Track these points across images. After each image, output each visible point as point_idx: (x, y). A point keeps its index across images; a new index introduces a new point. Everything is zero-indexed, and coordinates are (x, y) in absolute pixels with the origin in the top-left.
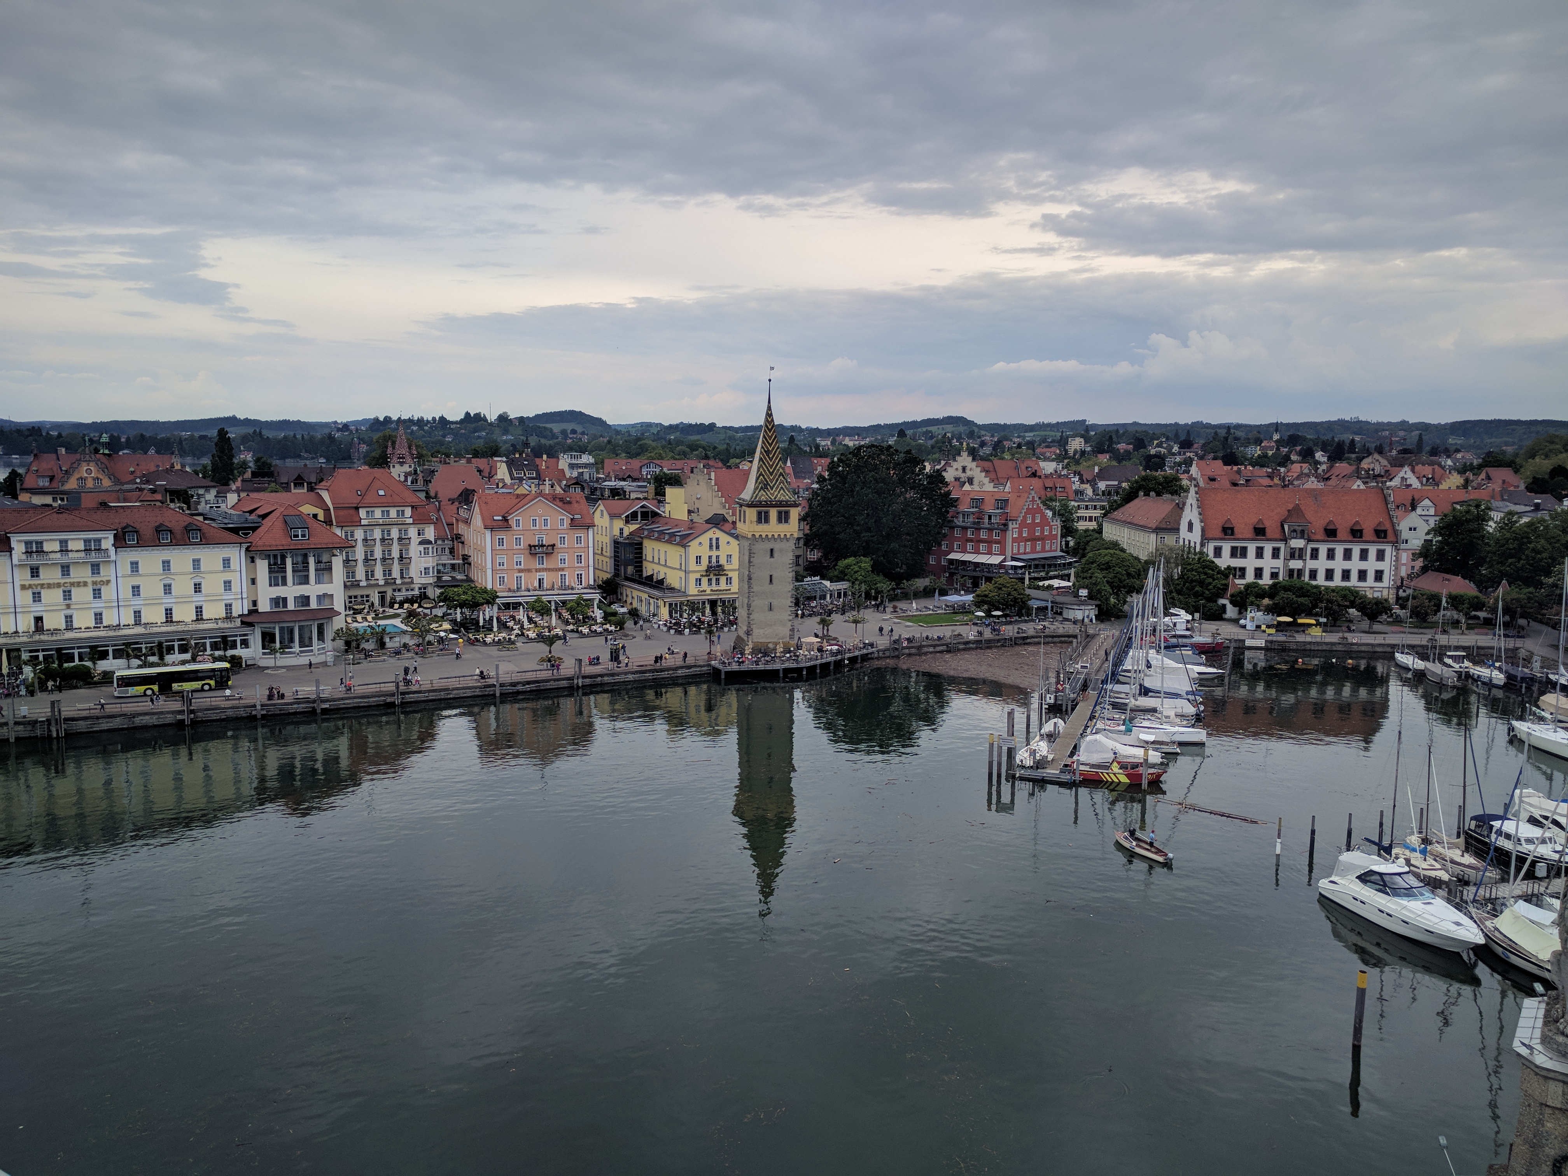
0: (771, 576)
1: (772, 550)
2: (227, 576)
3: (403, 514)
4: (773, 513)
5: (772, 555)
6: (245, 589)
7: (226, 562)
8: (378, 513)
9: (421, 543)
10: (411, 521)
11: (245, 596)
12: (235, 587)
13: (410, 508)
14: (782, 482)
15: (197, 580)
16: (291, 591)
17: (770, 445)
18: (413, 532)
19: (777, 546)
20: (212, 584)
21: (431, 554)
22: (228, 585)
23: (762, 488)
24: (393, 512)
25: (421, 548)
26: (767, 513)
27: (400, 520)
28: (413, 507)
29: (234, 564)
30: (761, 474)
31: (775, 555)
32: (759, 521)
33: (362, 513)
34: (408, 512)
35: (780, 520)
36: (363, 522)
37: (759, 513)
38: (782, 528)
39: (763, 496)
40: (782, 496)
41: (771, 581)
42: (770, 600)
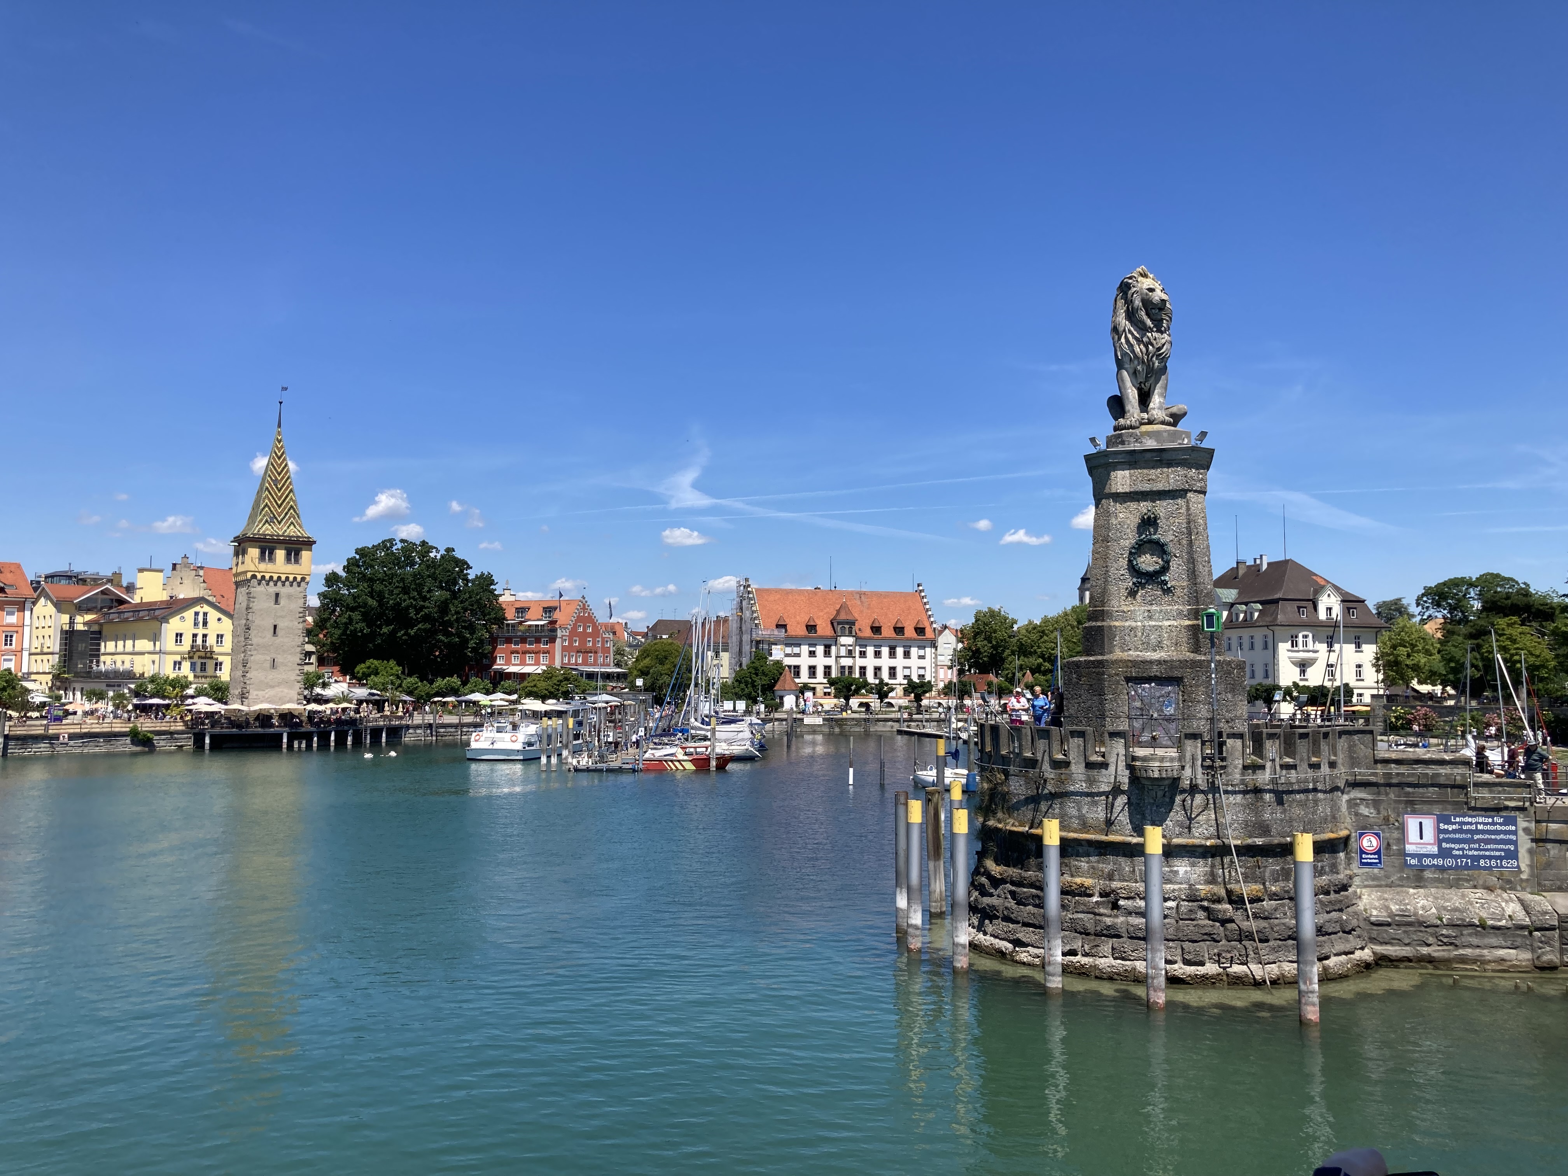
0: (275, 627)
1: (277, 595)
4: (280, 551)
5: (277, 602)
14: (292, 516)
17: (279, 474)
19: (284, 591)
23: (267, 521)
26: (272, 550)
30: (266, 506)
31: (283, 601)
32: (262, 559)
38: (291, 569)
39: (268, 530)
40: (292, 531)
41: (275, 633)
42: (274, 656)
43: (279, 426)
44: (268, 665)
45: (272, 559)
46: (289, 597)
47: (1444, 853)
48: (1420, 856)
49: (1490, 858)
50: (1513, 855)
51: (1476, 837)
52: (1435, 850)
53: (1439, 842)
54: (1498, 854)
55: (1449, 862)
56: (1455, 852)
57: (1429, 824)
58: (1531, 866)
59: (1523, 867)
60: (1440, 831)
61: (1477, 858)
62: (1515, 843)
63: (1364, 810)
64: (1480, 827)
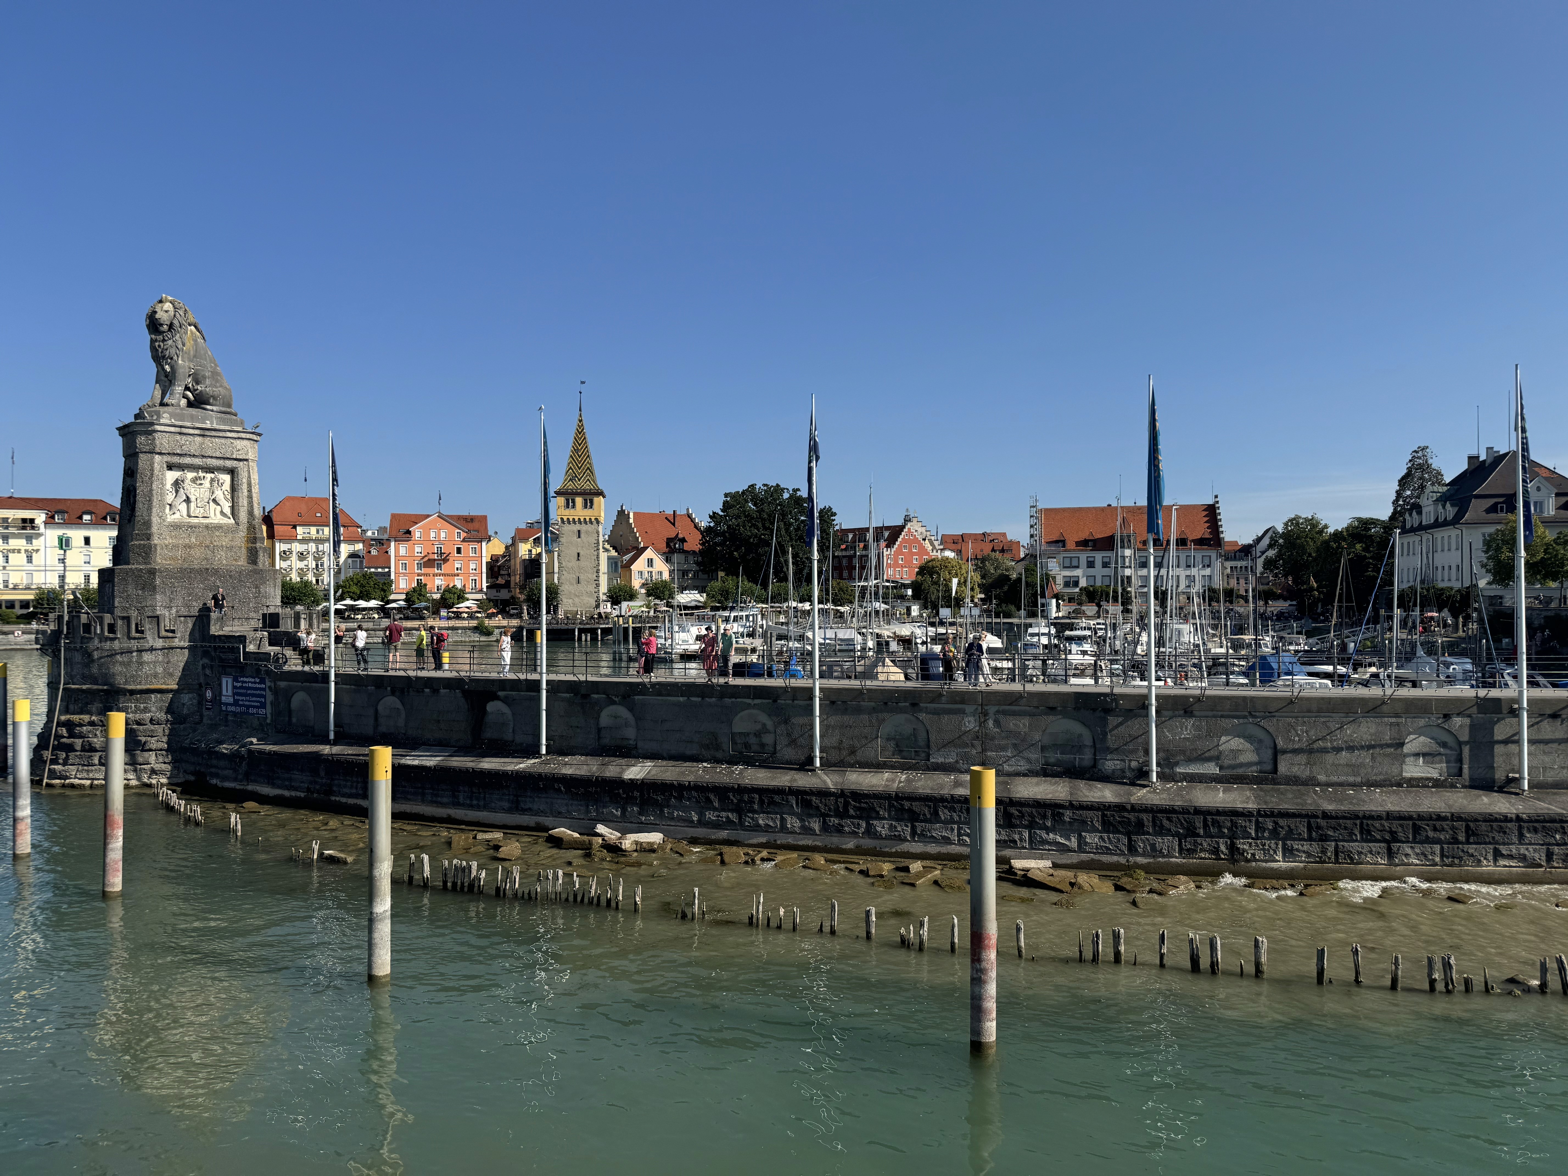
0: (578, 554)
1: (579, 531)
4: (579, 501)
8: (313, 531)
9: (350, 557)
10: (342, 538)
13: (342, 529)
14: (588, 474)
17: (580, 444)
18: (343, 547)
19: (583, 528)
24: (327, 531)
25: (350, 561)
26: (574, 502)
28: (345, 528)
30: (570, 469)
31: (582, 535)
32: (567, 506)
33: (299, 530)
35: (585, 506)
36: (298, 537)
37: (567, 500)
38: (587, 513)
39: (571, 486)
40: (587, 486)
41: (578, 559)
42: (578, 574)
43: (580, 410)
44: (574, 582)
45: (574, 506)
46: (587, 532)
47: (236, 703)
48: (227, 704)
49: (254, 707)
50: (263, 706)
51: (249, 692)
52: (231, 700)
53: (234, 694)
54: (256, 704)
55: (238, 709)
56: (241, 703)
57: (230, 680)
58: (272, 714)
59: (269, 716)
60: (234, 687)
61: (248, 707)
62: (264, 697)
63: (208, 672)
64: (250, 685)
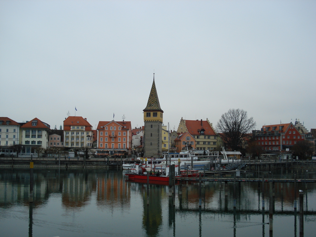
0: (151, 134)
1: (152, 125)
2: (14, 134)
3: (83, 128)
4: (152, 113)
5: (152, 127)
6: (18, 138)
7: (15, 130)
8: (76, 127)
9: (87, 136)
10: (84, 130)
11: (18, 139)
12: (16, 137)
13: (85, 127)
14: (156, 104)
15: (7, 135)
16: (31, 140)
17: (153, 93)
18: (85, 133)
19: (153, 124)
20: (11, 136)
21: (90, 140)
22: (14, 136)
23: (149, 106)
24: (80, 127)
25: (87, 138)
26: (150, 113)
27: (82, 129)
28: (86, 126)
29: (16, 131)
30: (149, 102)
31: (153, 127)
32: (147, 116)
33: (71, 127)
34: (84, 127)
35: (154, 116)
36: (71, 130)
37: (147, 114)
38: (155, 118)
39: (149, 108)
40: (155, 108)
41: (151, 136)
44: (150, 144)
45: (150, 116)
46: (155, 126)
